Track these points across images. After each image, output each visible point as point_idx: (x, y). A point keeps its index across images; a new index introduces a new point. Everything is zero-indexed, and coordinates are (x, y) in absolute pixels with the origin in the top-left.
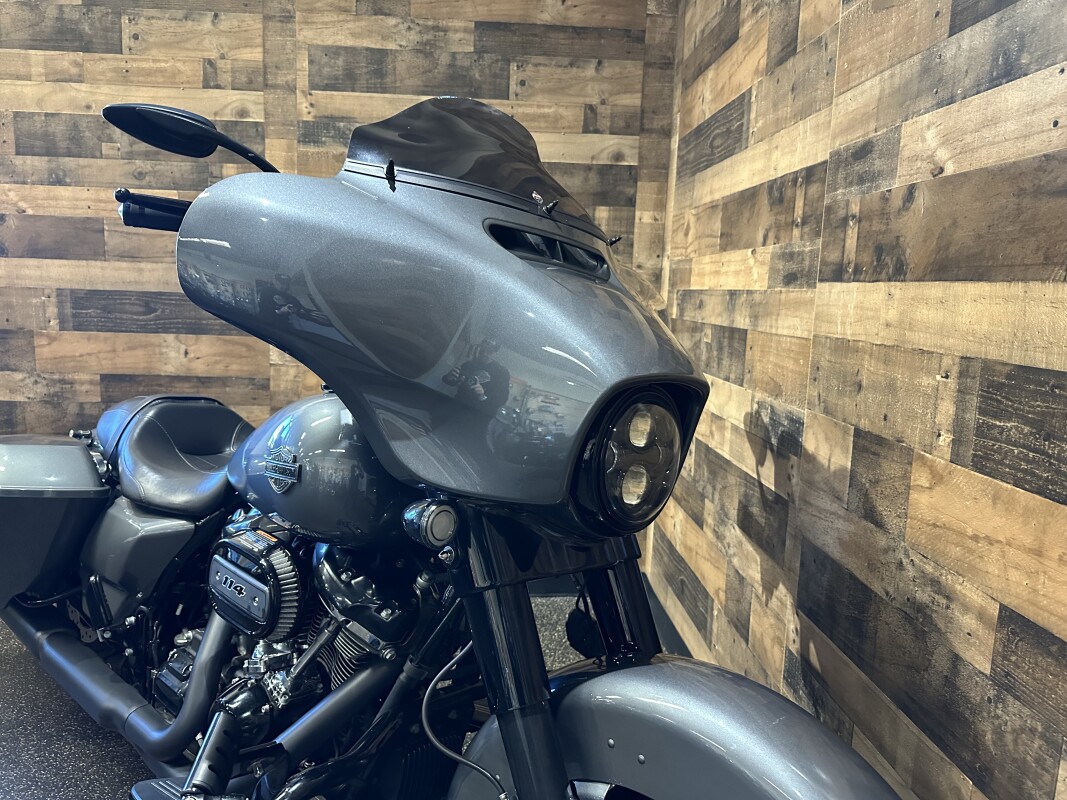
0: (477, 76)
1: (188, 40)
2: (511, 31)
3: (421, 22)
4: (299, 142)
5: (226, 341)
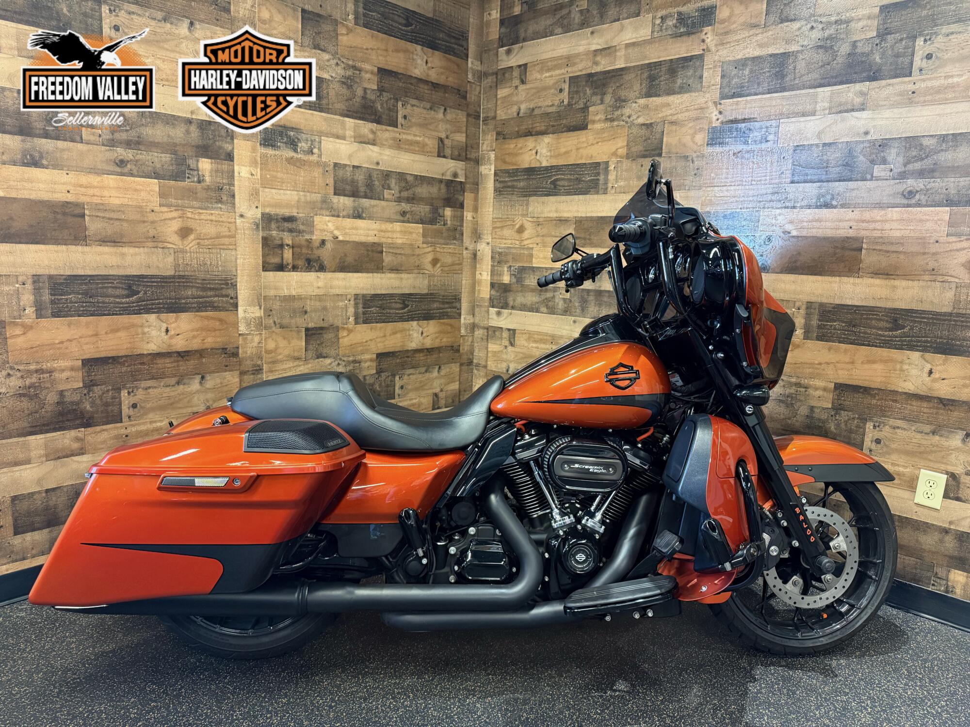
0: (379, 107)
1: (168, 41)
2: (398, 78)
3: (344, 61)
4: (261, 144)
5: (202, 317)
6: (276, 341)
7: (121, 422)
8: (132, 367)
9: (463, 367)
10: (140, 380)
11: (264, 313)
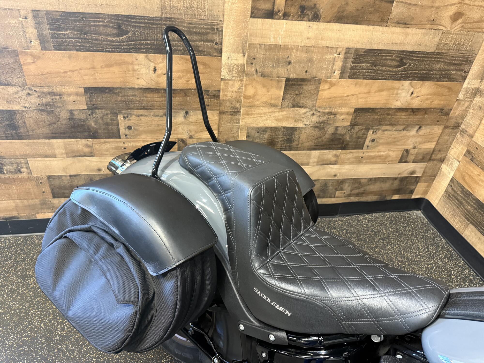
6: (255, 88)
7: (120, 138)
8: (126, 97)
9: (447, 130)
10: (132, 109)
11: (247, 61)
